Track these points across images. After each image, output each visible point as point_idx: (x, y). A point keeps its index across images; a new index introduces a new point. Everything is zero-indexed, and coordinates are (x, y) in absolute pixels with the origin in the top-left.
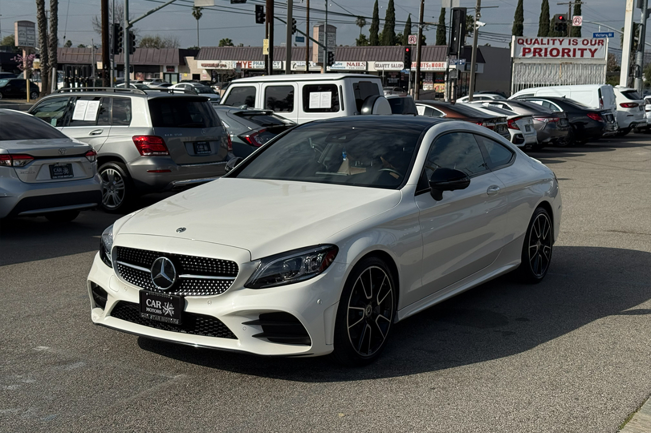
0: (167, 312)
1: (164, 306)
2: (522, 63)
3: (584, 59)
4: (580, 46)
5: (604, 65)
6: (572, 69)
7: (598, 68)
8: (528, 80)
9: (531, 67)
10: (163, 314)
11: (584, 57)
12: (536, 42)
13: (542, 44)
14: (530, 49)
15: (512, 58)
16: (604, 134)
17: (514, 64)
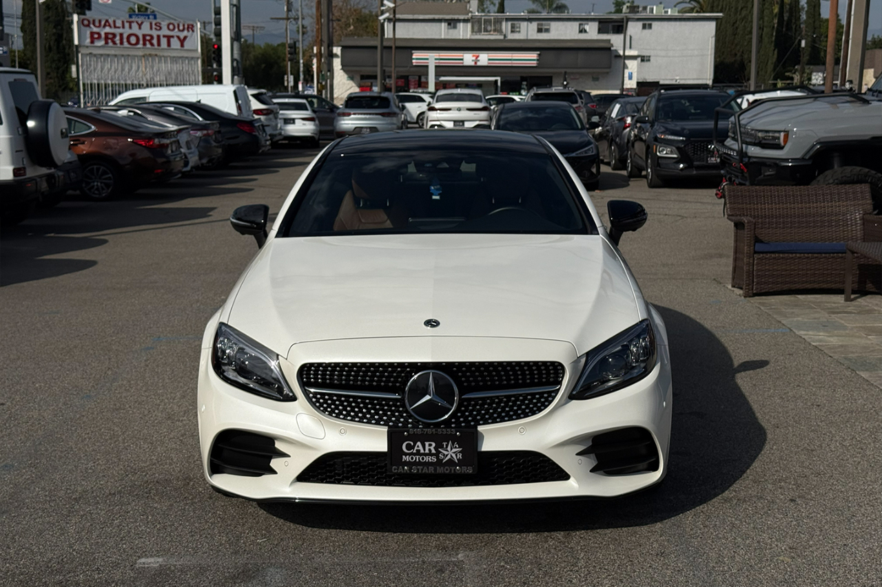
0: (449, 457)
1: (442, 447)
2: (91, 53)
3: (173, 49)
4: (165, 32)
5: (198, 58)
6: (159, 62)
7: (190, 62)
8: (102, 78)
9: (104, 59)
10: (439, 461)
11: (172, 46)
12: (107, 24)
13: (115, 27)
14: (99, 34)
15: (76, 46)
16: (260, 151)
17: (80, 55)
